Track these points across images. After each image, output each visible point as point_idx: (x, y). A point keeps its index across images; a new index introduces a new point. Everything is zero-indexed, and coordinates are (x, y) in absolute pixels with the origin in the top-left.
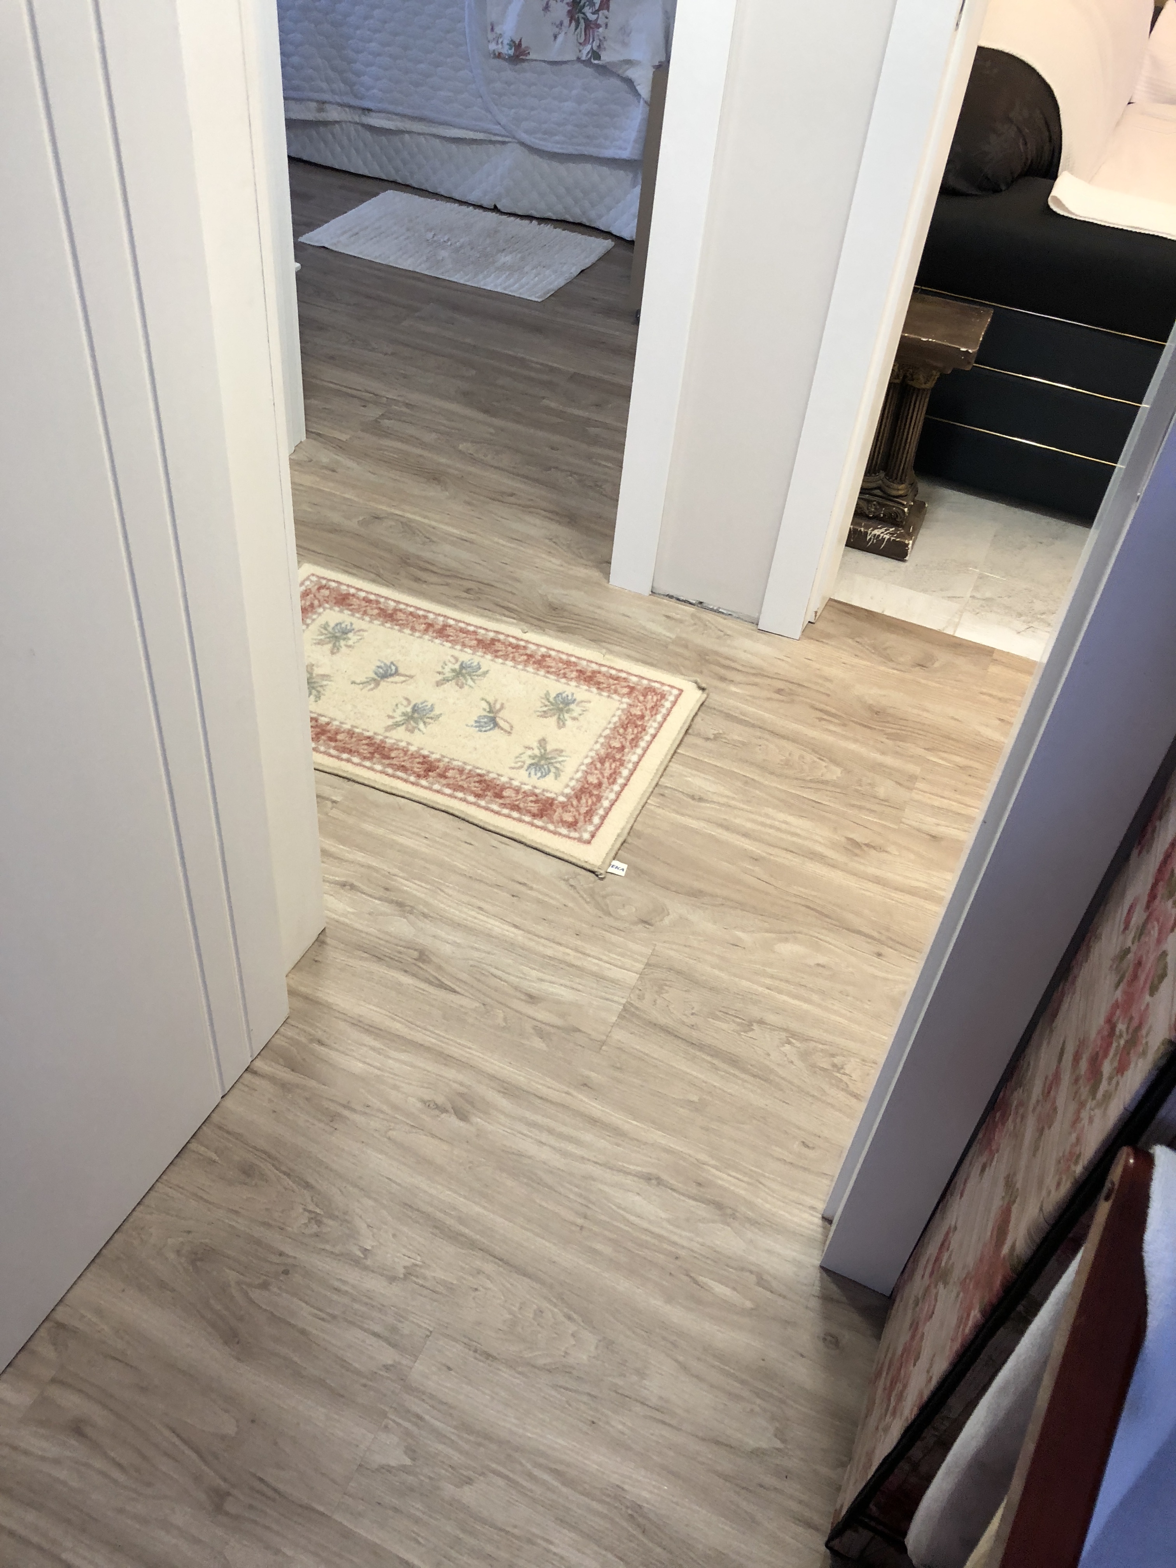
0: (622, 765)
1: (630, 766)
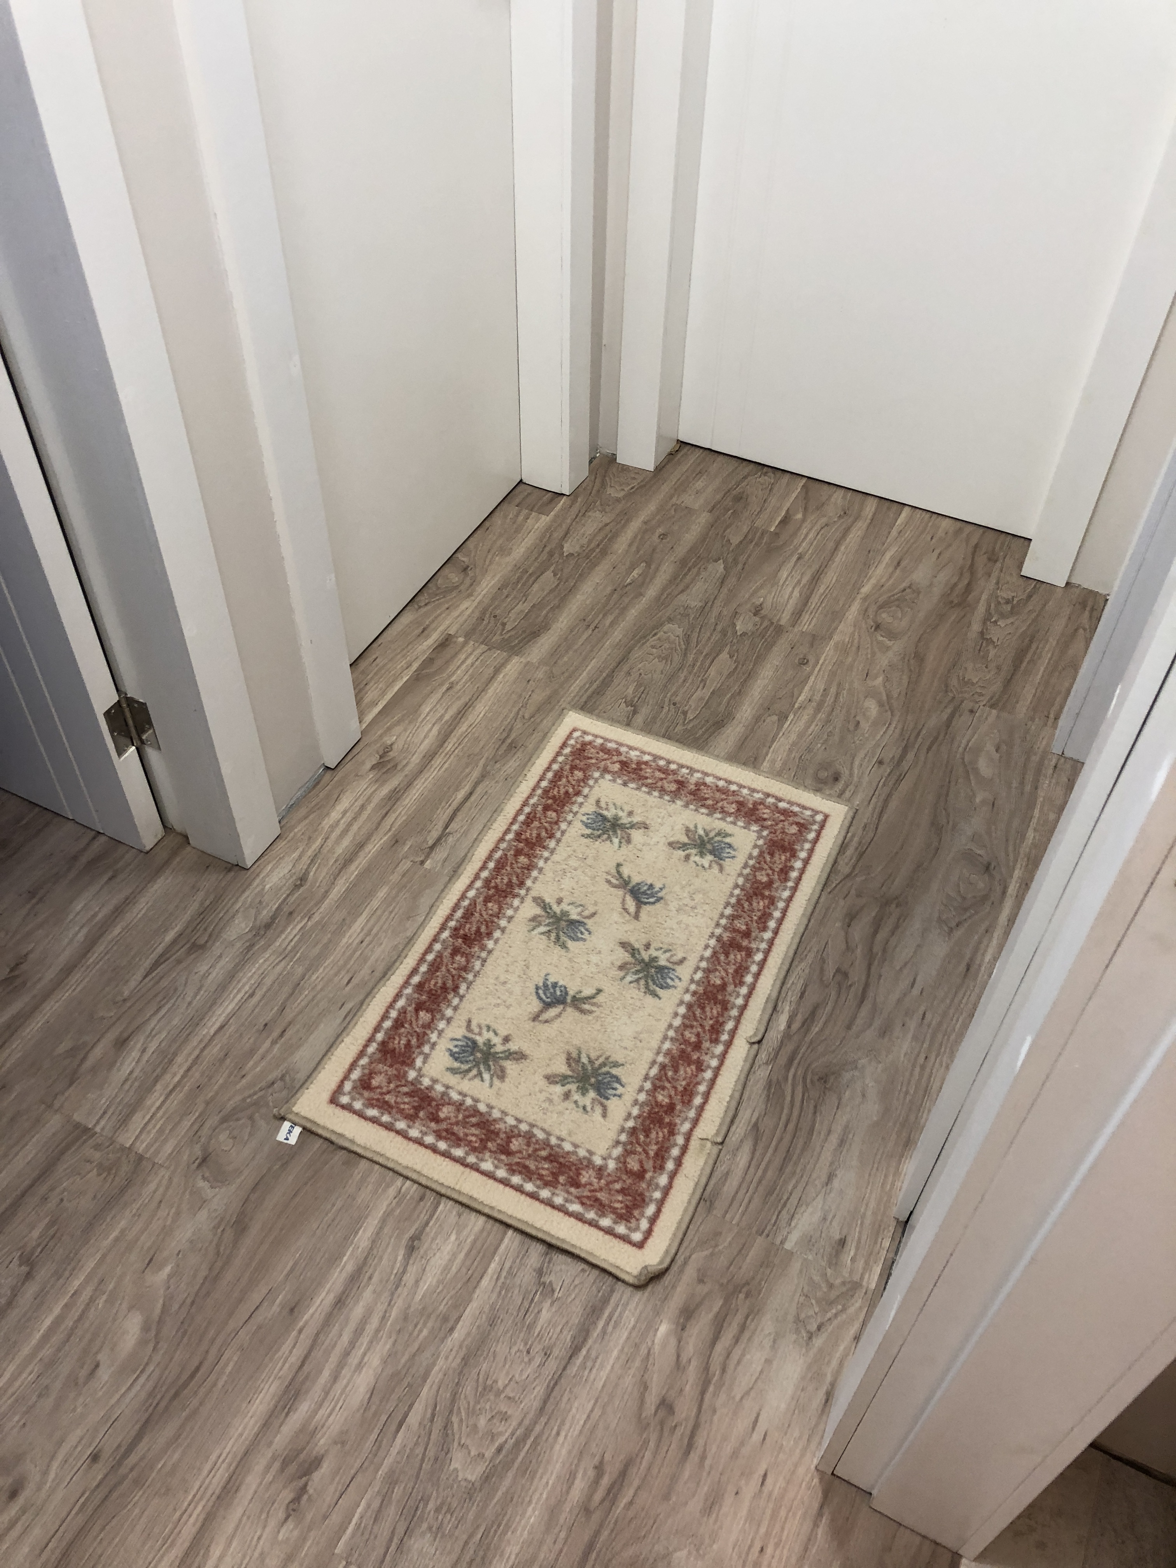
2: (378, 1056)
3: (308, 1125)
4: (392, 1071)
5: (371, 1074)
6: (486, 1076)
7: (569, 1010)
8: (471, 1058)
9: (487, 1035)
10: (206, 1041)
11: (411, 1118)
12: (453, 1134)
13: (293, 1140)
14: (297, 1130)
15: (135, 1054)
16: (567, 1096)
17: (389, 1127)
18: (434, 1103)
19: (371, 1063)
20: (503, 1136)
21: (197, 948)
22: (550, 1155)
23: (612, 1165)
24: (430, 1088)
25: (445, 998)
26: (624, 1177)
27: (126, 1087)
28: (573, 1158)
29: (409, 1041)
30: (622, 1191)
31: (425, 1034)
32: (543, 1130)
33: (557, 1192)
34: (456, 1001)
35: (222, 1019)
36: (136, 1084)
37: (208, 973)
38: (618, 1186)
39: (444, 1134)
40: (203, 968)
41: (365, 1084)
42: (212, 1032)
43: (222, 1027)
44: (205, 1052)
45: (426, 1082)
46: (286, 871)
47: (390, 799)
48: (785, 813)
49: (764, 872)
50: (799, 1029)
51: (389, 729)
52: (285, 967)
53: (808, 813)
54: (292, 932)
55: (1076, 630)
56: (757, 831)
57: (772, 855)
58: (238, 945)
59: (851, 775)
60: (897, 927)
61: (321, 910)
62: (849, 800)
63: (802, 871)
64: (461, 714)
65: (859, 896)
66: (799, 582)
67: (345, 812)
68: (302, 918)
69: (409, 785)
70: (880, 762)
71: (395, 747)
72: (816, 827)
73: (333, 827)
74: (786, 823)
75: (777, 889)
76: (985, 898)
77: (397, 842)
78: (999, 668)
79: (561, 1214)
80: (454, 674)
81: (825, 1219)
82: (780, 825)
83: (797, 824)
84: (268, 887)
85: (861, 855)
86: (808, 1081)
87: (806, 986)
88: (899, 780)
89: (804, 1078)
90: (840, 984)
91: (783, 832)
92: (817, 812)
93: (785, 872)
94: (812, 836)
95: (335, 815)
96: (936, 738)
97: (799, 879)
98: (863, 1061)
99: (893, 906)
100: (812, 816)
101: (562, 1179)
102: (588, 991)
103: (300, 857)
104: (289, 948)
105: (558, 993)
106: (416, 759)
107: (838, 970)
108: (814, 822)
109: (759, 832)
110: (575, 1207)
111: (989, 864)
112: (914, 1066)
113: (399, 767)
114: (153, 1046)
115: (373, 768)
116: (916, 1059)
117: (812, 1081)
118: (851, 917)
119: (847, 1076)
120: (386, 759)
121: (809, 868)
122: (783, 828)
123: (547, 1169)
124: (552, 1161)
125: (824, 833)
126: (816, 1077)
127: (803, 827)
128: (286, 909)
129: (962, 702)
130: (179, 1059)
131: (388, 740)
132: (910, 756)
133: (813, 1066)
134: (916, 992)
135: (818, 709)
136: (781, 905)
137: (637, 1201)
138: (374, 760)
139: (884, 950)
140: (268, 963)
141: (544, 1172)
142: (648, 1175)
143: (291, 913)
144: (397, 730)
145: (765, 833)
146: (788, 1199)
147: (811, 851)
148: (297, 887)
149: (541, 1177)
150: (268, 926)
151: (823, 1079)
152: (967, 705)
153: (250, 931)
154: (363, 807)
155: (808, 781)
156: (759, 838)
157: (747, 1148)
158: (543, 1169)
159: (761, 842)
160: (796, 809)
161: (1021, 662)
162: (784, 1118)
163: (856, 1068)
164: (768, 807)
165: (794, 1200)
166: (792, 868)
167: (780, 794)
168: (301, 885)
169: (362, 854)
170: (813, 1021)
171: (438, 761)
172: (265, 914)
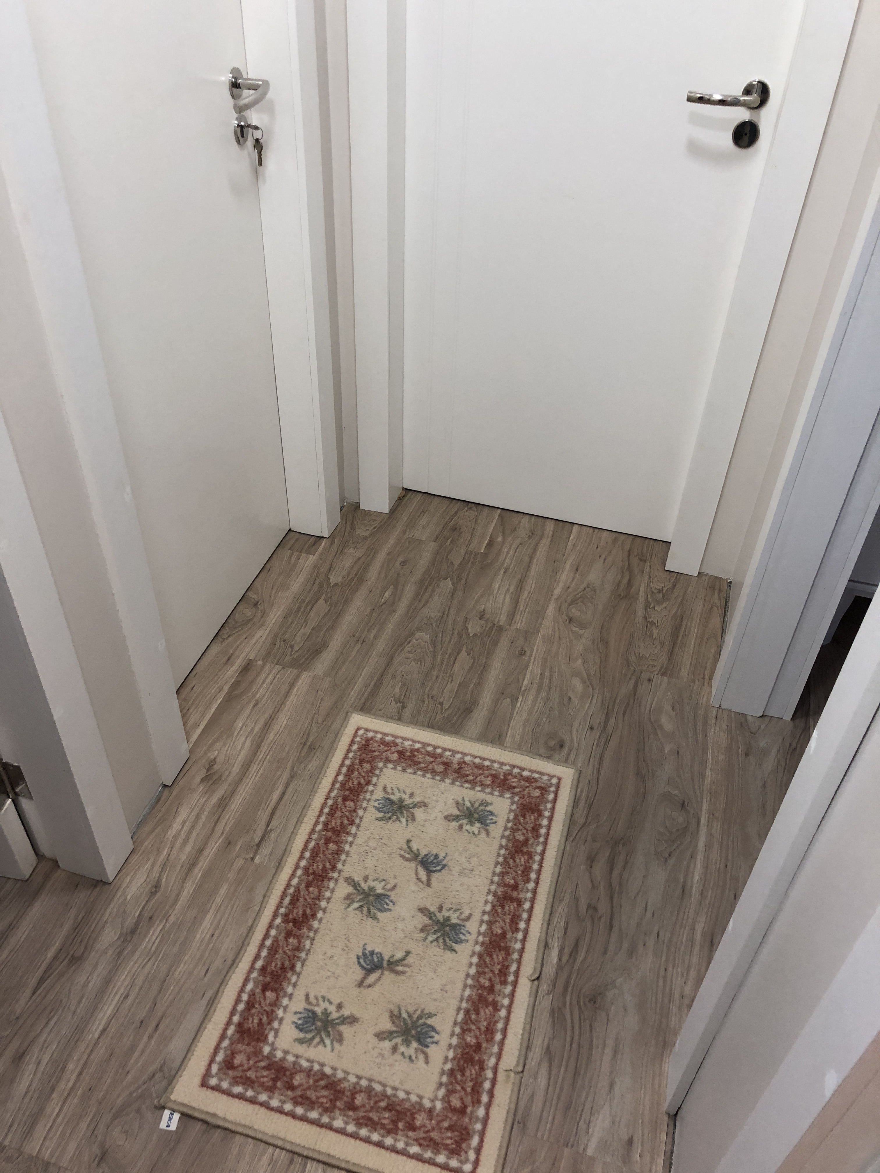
0: (326, 1110)
1: (325, 1119)
2: (237, 1036)
3: (185, 1110)
4: (250, 1049)
5: (233, 1054)
6: (327, 1041)
7: (386, 973)
8: (313, 1027)
9: (324, 1005)
10: (92, 1045)
11: (271, 1089)
12: (308, 1098)
13: (173, 1127)
14: (176, 1116)
15: (31, 1067)
16: (395, 1049)
17: (253, 1101)
18: (288, 1073)
19: (232, 1044)
20: (348, 1093)
21: (76, 960)
22: (389, 1105)
23: (439, 1105)
24: (283, 1060)
25: (285, 977)
26: (450, 1115)
27: (27, 1100)
28: (407, 1105)
29: (260, 1020)
30: (450, 1128)
31: (273, 1011)
32: (380, 1083)
33: (399, 1137)
34: (294, 979)
35: (103, 1022)
36: (35, 1096)
37: (87, 982)
38: (446, 1124)
39: (300, 1100)
40: (82, 978)
41: (228, 1065)
42: (96, 1035)
43: (104, 1030)
44: (92, 1057)
45: (279, 1054)
46: (142, 880)
47: (219, 806)
48: (528, 779)
49: (520, 833)
50: (568, 961)
51: (212, 744)
52: (151, 969)
53: (545, 778)
54: (154, 934)
55: (712, 607)
56: (510, 798)
57: (524, 816)
58: (110, 952)
59: (572, 740)
60: (626, 862)
61: (176, 911)
62: (574, 763)
63: (549, 827)
64: (267, 726)
65: (594, 841)
66: (508, 590)
67: (184, 823)
68: (161, 921)
69: (233, 793)
70: (592, 728)
71: (218, 760)
72: (553, 789)
73: (176, 837)
74: (530, 788)
75: (532, 845)
76: (686, 829)
77: (229, 843)
78: (662, 644)
79: (405, 1158)
80: (257, 692)
81: (613, 1123)
82: (527, 791)
83: (539, 788)
84: (129, 897)
85: (590, 806)
86: (582, 1003)
87: (567, 923)
88: (607, 742)
89: (578, 1002)
90: (592, 918)
91: (529, 796)
92: (552, 777)
93: (536, 829)
94: (551, 797)
95: (176, 826)
96: (628, 704)
97: (548, 834)
98: (619, 981)
99: (621, 845)
100: (549, 780)
101: (401, 1125)
102: (399, 955)
103: (152, 867)
104: (153, 948)
105: (376, 960)
106: (236, 769)
107: (589, 906)
108: (551, 785)
109: (512, 798)
110: (414, 1149)
111: (684, 802)
112: (658, 977)
113: (224, 778)
114: (46, 1059)
115: (202, 780)
116: (659, 971)
117: (585, 1004)
118: (591, 860)
119: (610, 994)
120: (212, 772)
121: (554, 824)
122: (529, 793)
123: (388, 1118)
124: (390, 1110)
125: (560, 793)
126: (588, 1000)
127: (543, 790)
128: (146, 915)
129: (642, 672)
130: (71, 1066)
131: (212, 755)
132: (612, 721)
133: (583, 990)
134: (649, 915)
135: (539, 691)
136: (537, 858)
137: (465, 1135)
138: (203, 774)
139: (620, 885)
140: (137, 965)
141: (386, 1122)
142: (469, 1110)
143: (151, 918)
144: (219, 744)
145: (516, 799)
146: (582, 1110)
147: (553, 809)
148: (153, 893)
149: (383, 1126)
150: (133, 931)
151: (593, 1000)
152: (645, 676)
153: (119, 938)
154: (198, 817)
155: (542, 751)
156: (512, 803)
157: (544, 1071)
158: (385, 1118)
159: (514, 807)
160: (536, 776)
161: (677, 637)
162: (568, 1039)
163: (615, 987)
164: (515, 777)
165: (587, 1111)
166: (540, 826)
167: (522, 765)
168: (156, 892)
169: (202, 859)
170: (577, 952)
171: (254, 768)
172: (130, 922)
